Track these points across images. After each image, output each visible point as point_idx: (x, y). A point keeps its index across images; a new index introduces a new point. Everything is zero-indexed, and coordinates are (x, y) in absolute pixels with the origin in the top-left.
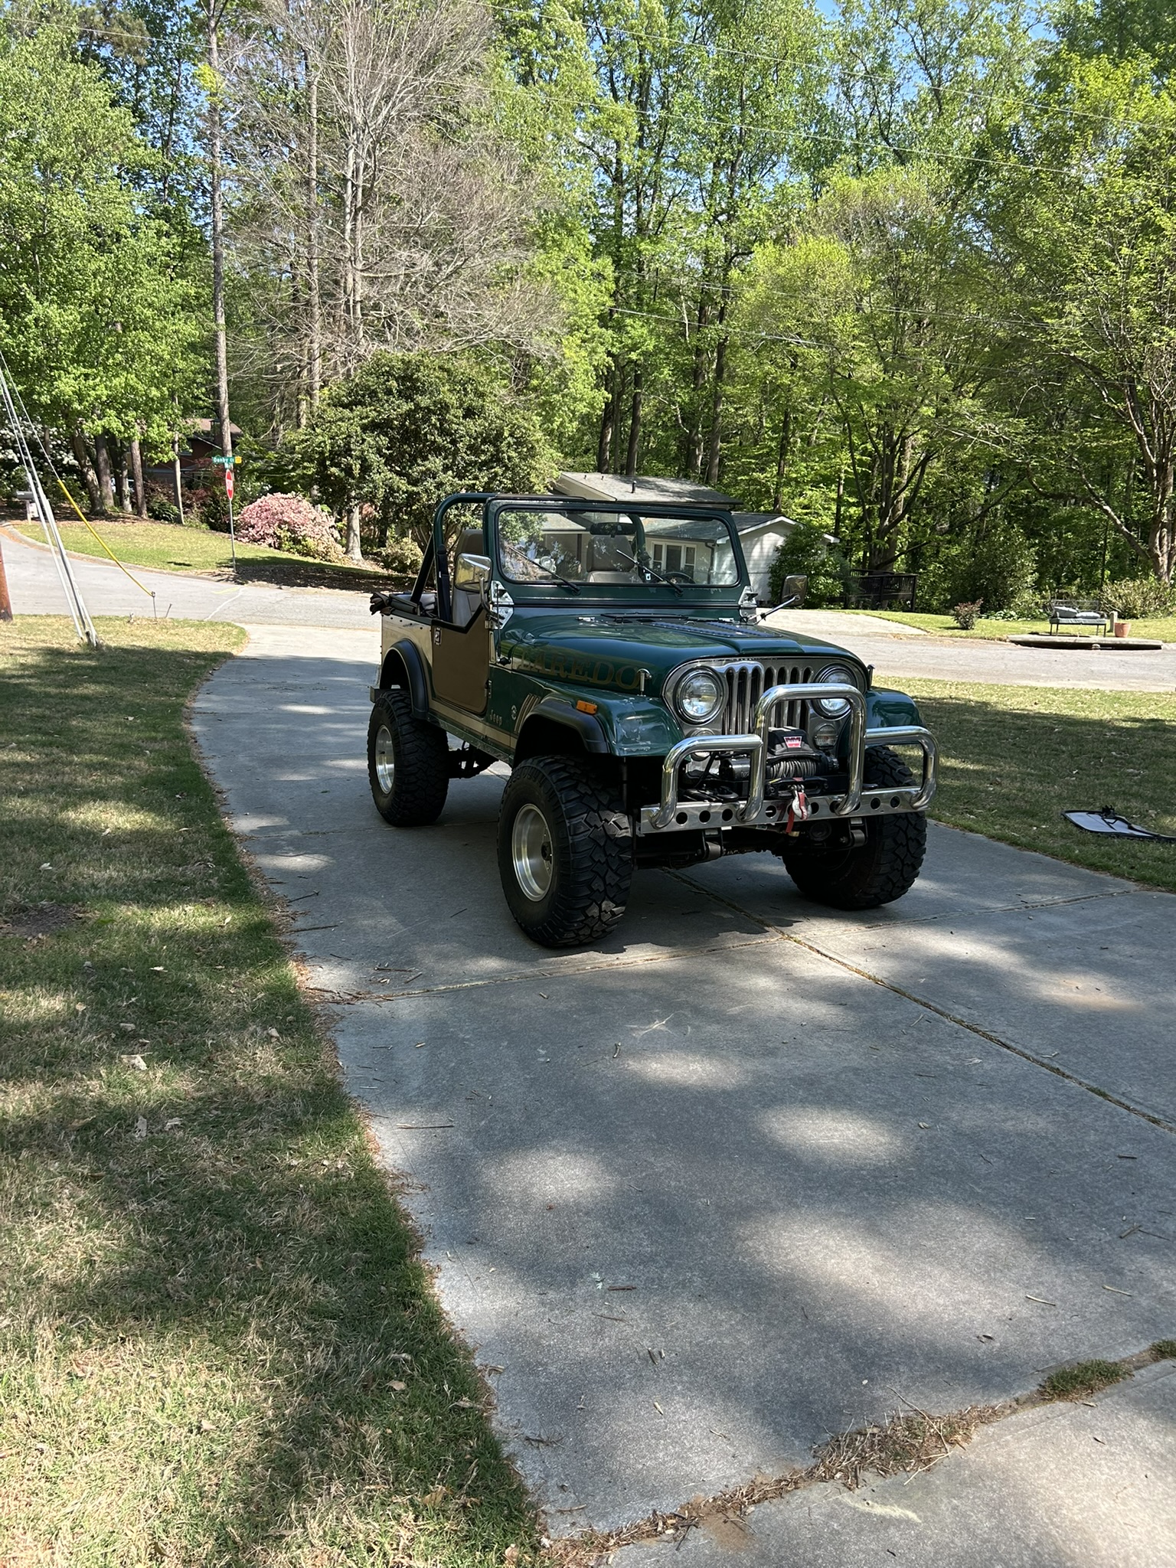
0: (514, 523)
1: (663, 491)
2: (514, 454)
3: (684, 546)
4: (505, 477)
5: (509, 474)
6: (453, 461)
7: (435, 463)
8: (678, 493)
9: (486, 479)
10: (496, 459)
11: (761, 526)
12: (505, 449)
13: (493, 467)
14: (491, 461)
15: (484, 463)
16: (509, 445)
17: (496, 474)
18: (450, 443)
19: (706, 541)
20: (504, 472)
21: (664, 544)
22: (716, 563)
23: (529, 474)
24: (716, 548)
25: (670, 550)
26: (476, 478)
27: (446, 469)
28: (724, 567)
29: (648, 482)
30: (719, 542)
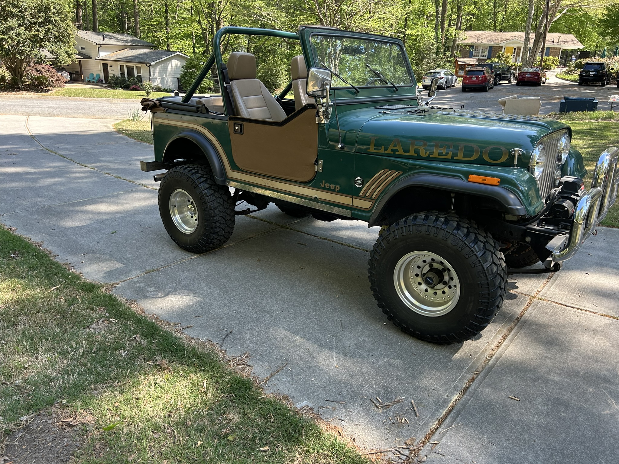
0: (63, 55)
1: (118, 40)
2: (57, 18)
3: (135, 65)
4: (54, 31)
5: (56, 29)
6: (23, 22)
7: (13, 22)
8: (126, 41)
9: (44, 31)
10: (47, 20)
11: (170, 56)
12: (52, 15)
13: (47, 25)
14: (45, 22)
15: (41, 23)
16: (54, 13)
17: (49, 29)
18: (19, 12)
19: (146, 63)
20: (53, 28)
21: (125, 65)
22: (152, 74)
23: (67, 29)
24: (151, 67)
25: (128, 67)
26: (38, 31)
27: (20, 26)
28: (156, 75)
29: (109, 35)
30: (152, 64)
